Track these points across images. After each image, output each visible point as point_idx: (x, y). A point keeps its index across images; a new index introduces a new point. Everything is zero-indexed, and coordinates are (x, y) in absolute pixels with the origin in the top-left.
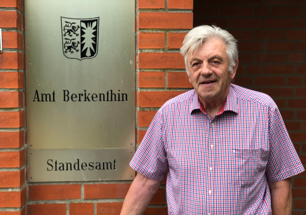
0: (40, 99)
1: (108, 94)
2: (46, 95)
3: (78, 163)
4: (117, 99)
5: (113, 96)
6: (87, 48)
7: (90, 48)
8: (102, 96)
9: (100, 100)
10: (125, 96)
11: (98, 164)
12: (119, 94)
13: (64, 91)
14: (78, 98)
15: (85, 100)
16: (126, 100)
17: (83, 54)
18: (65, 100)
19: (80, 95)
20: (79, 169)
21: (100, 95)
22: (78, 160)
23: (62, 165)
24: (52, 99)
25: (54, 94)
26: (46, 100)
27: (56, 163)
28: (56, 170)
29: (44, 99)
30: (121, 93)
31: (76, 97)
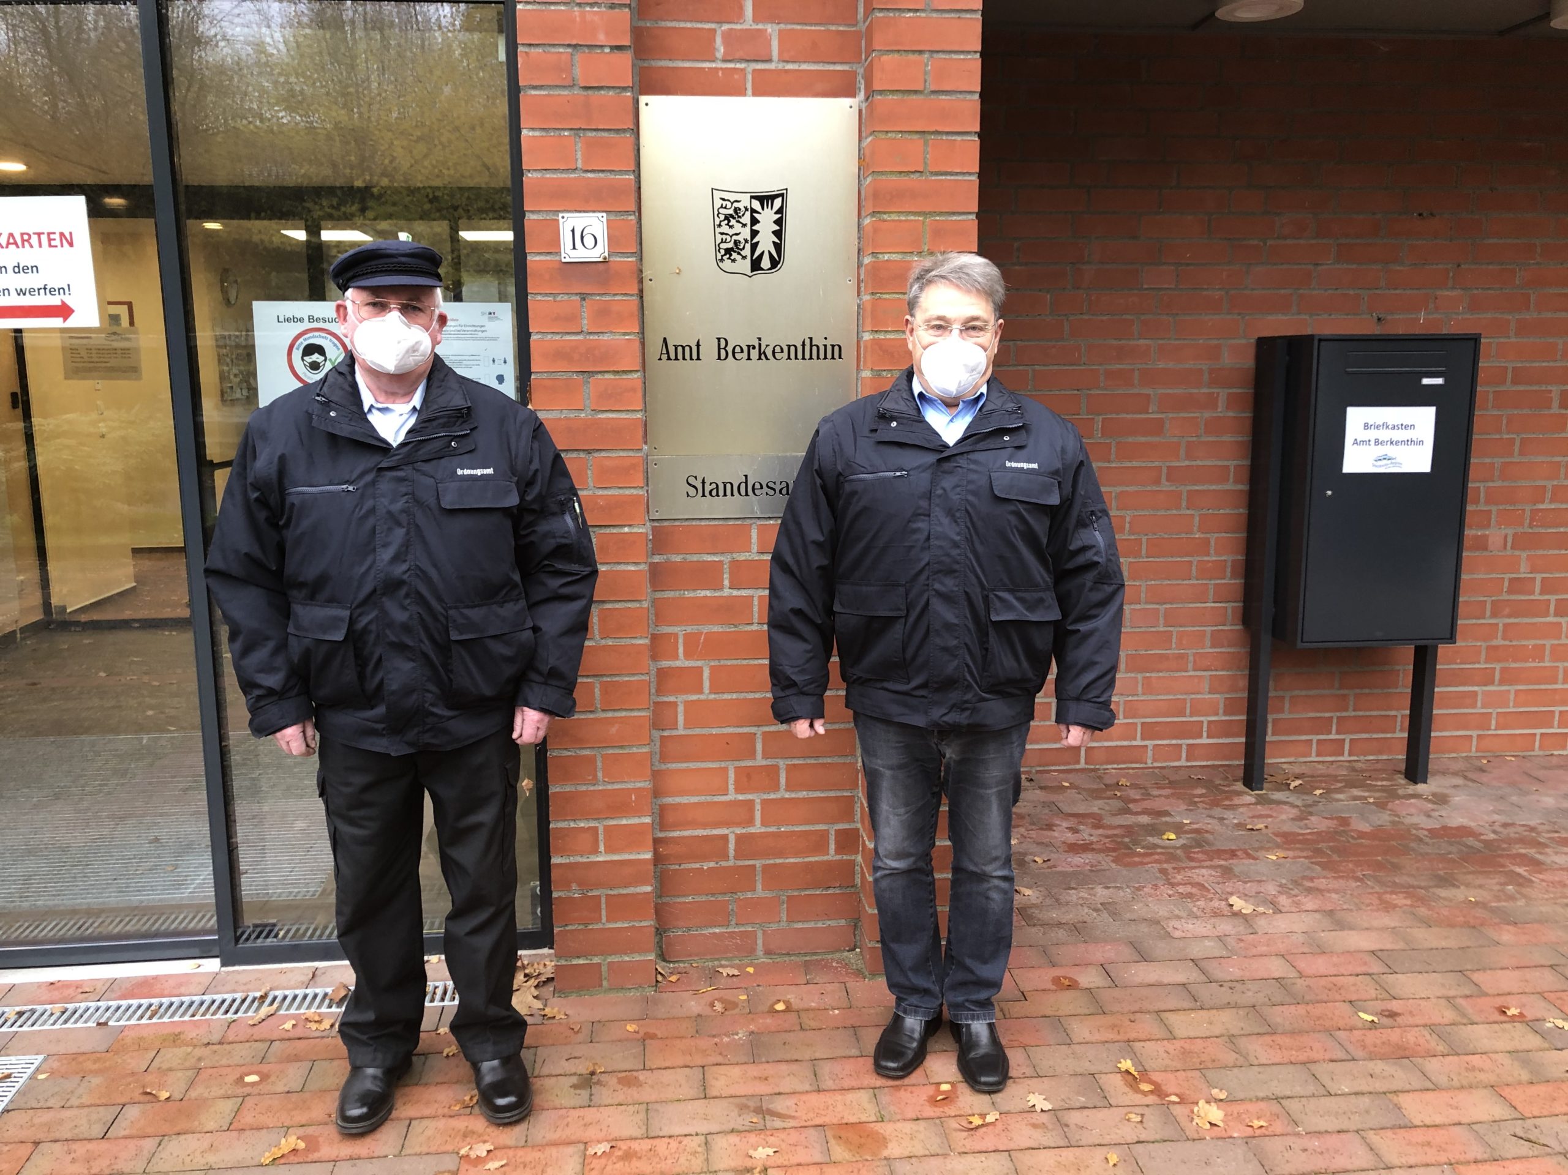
0: (673, 356)
1: (804, 345)
2: (683, 348)
3: (746, 483)
4: (822, 356)
5: (815, 349)
6: (763, 253)
7: (770, 253)
8: (792, 349)
9: (789, 358)
10: (837, 348)
11: (784, 485)
12: (825, 346)
13: (719, 339)
14: (745, 355)
15: (760, 358)
16: (840, 357)
17: (756, 265)
18: (719, 358)
19: (749, 346)
20: (747, 495)
21: (789, 346)
22: (746, 476)
23: (714, 486)
24: (695, 356)
25: (698, 345)
26: (684, 359)
27: (703, 482)
28: (704, 495)
29: (680, 356)
30: (828, 343)
31: (742, 351)
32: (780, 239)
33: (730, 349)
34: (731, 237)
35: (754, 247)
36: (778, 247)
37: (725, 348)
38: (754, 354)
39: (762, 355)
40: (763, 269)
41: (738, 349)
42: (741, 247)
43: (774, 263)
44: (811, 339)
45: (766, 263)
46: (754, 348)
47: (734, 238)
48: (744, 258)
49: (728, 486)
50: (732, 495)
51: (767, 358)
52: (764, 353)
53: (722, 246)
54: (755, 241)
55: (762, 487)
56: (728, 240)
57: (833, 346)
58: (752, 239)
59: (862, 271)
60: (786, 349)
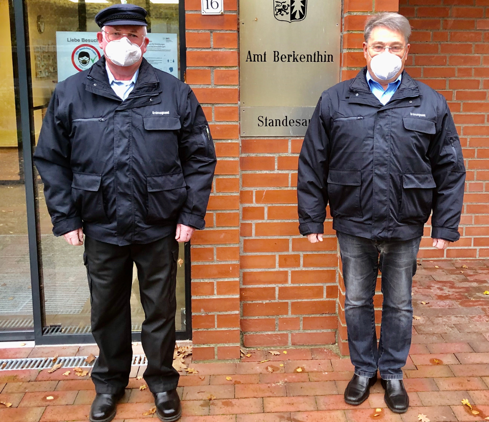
0: (253, 59)
1: (315, 55)
2: (258, 56)
3: (286, 120)
4: (323, 60)
5: (320, 56)
6: (296, 11)
7: (299, 10)
8: (309, 56)
9: (308, 61)
11: (304, 121)
12: (325, 55)
13: (275, 52)
15: (294, 61)
16: (332, 61)
17: (293, 17)
18: (275, 61)
19: (289, 55)
20: (286, 125)
22: (286, 117)
23: (271, 121)
24: (263, 60)
25: (265, 54)
26: (258, 61)
27: (266, 119)
28: (266, 125)
29: (256, 60)
31: (286, 58)
32: (305, 5)
33: (280, 56)
34: (281, 4)
35: (292, 8)
36: (303, 8)
37: (277, 56)
38: (291, 59)
39: (295, 59)
40: (296, 19)
41: (283, 57)
42: (286, 8)
43: (302, 16)
44: (318, 52)
45: (297, 16)
46: (291, 56)
47: (283, 4)
48: (287, 13)
49: (278, 121)
50: (280, 125)
51: (297, 61)
52: (296, 58)
53: (277, 8)
54: (292, 6)
55: (294, 122)
56: (280, 5)
57: (329, 56)
58: (291, 4)
59: (343, 20)
60: (306, 57)
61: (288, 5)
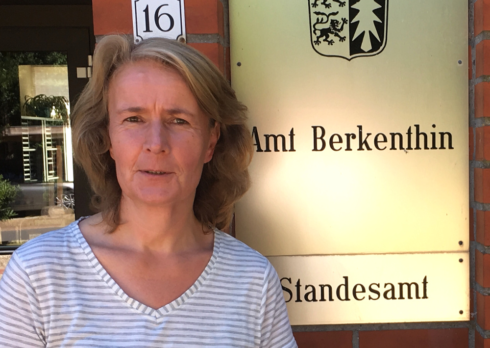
0: (263, 147)
1: (409, 133)
3: (346, 285)
4: (430, 145)
5: (422, 137)
6: (363, 33)
7: (370, 32)
8: (397, 138)
9: (393, 148)
10: (446, 137)
11: (389, 287)
12: (434, 134)
13: (315, 128)
14: (344, 145)
15: (361, 149)
16: (450, 147)
17: (355, 47)
18: (315, 149)
19: (348, 135)
20: (347, 299)
21: (393, 135)
22: (346, 278)
23: (310, 289)
27: (298, 285)
28: (299, 300)
30: (437, 131)
31: (341, 141)
32: (383, 20)
33: (327, 139)
34: (328, 17)
35: (353, 27)
36: (380, 27)
37: (321, 138)
38: (354, 143)
39: (363, 145)
40: (364, 52)
41: (336, 139)
42: (339, 28)
43: (376, 45)
44: (417, 126)
45: (366, 45)
46: (354, 137)
47: (331, 17)
48: (342, 39)
49: (326, 289)
50: (331, 299)
51: (369, 148)
52: (365, 142)
53: (317, 27)
54: (353, 21)
55: (364, 291)
56: (325, 20)
57: (442, 134)
58: (351, 19)
59: (474, 52)
60: (389, 138)
61: (344, 21)
